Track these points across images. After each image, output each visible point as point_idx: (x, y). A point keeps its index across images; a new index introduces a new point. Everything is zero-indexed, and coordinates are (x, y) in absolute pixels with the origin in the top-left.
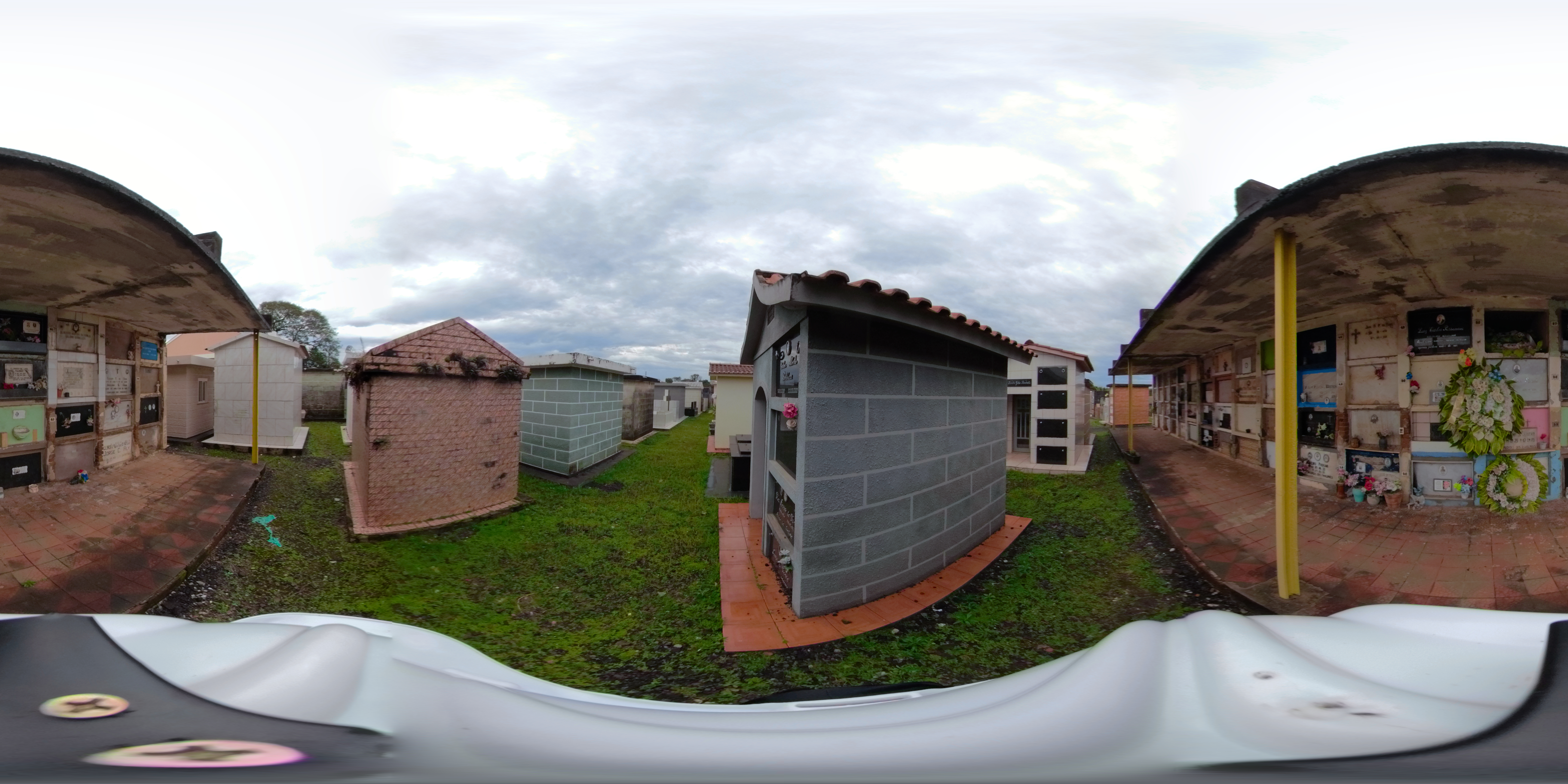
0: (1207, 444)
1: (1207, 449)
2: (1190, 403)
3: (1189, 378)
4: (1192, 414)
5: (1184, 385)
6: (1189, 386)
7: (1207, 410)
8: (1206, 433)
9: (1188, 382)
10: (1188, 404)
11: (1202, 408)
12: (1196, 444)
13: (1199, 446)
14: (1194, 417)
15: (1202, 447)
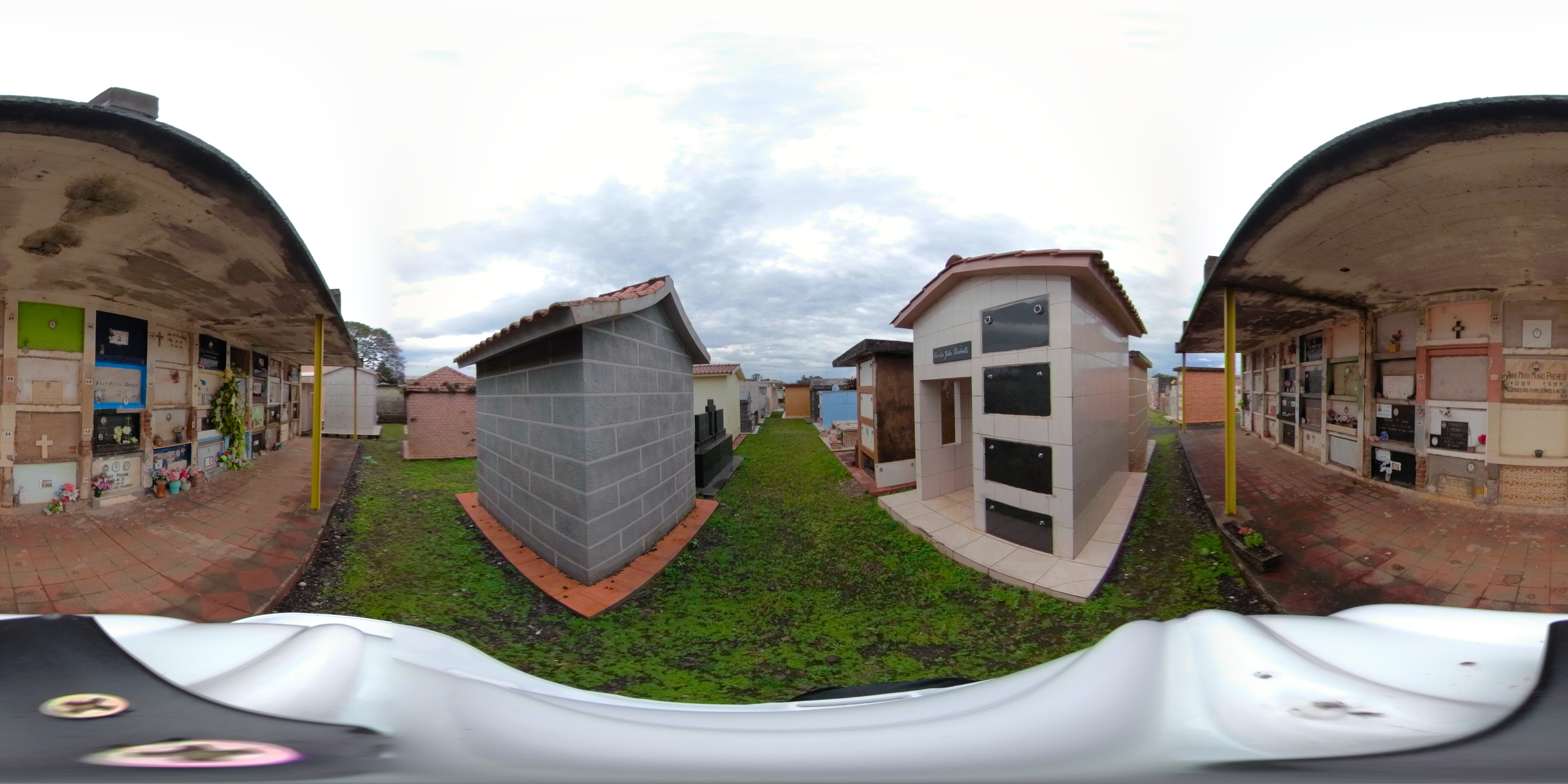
0: (1388, 478)
1: (1391, 487)
2: (1332, 397)
3: (1332, 352)
4: (1344, 418)
5: (1317, 365)
6: (1331, 366)
7: (1386, 412)
8: (1384, 456)
9: (1328, 360)
10: (1328, 399)
11: (1374, 409)
12: (1358, 476)
13: (1362, 479)
14: (1354, 424)
15: (1372, 482)
